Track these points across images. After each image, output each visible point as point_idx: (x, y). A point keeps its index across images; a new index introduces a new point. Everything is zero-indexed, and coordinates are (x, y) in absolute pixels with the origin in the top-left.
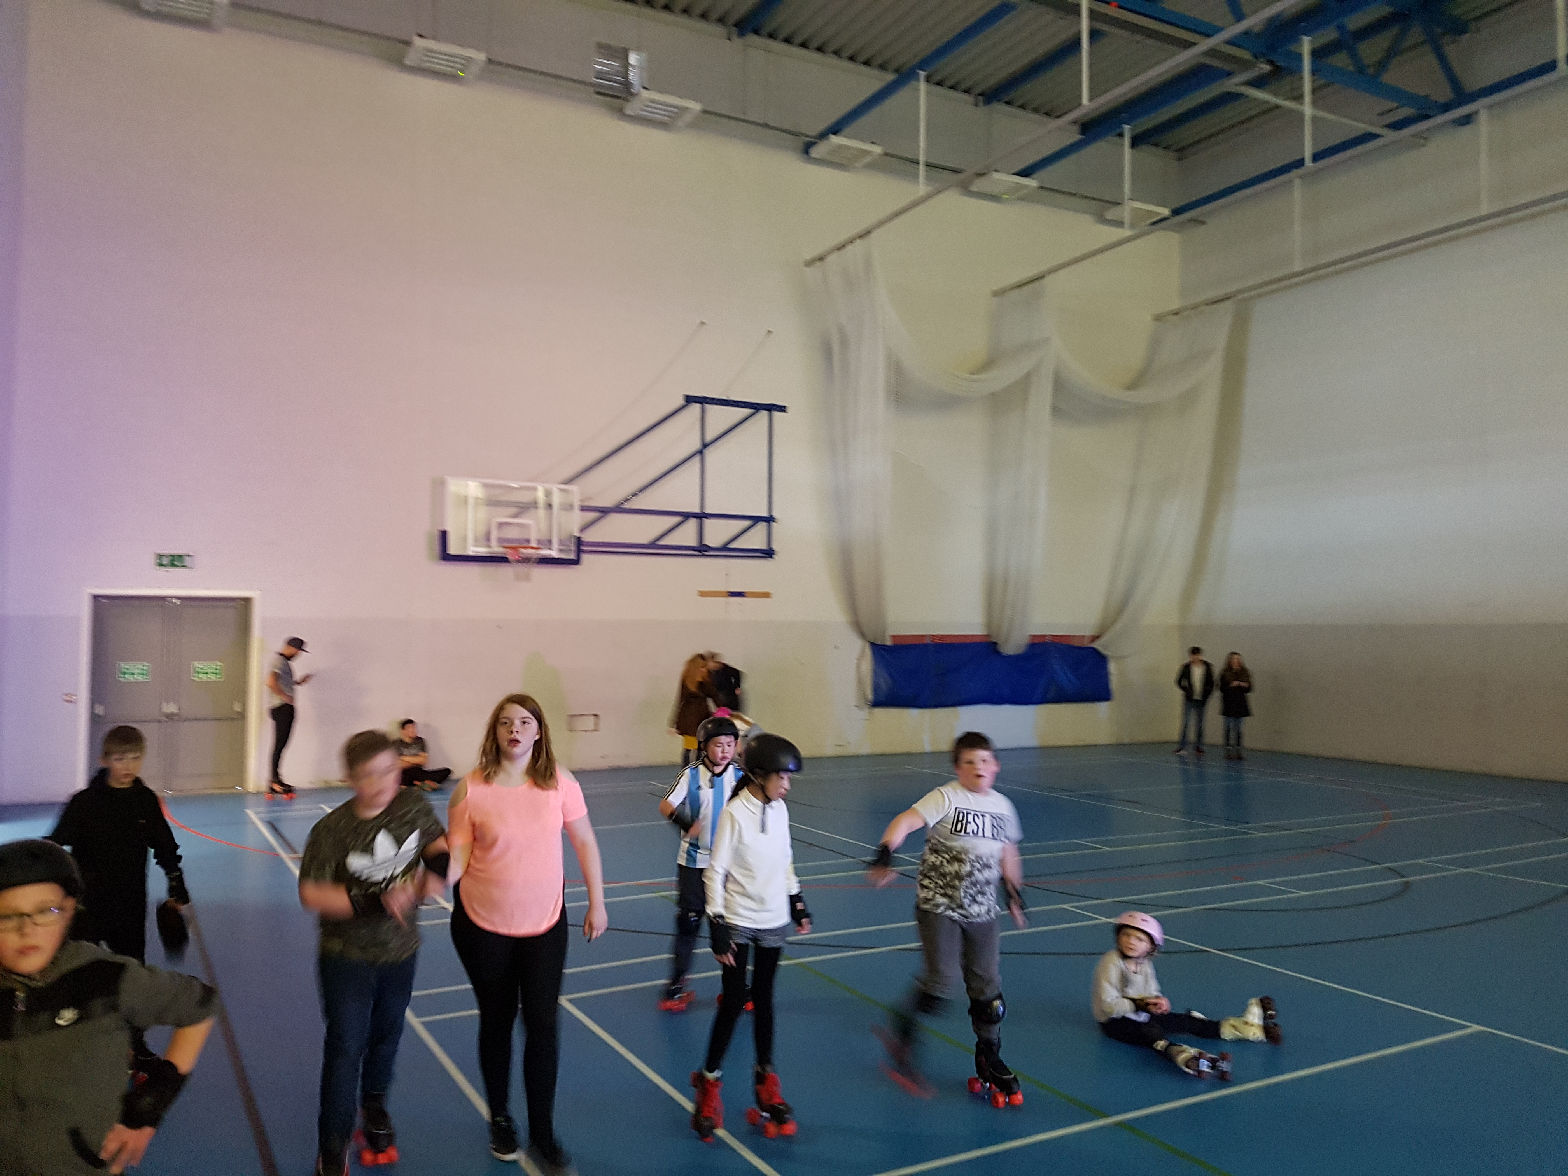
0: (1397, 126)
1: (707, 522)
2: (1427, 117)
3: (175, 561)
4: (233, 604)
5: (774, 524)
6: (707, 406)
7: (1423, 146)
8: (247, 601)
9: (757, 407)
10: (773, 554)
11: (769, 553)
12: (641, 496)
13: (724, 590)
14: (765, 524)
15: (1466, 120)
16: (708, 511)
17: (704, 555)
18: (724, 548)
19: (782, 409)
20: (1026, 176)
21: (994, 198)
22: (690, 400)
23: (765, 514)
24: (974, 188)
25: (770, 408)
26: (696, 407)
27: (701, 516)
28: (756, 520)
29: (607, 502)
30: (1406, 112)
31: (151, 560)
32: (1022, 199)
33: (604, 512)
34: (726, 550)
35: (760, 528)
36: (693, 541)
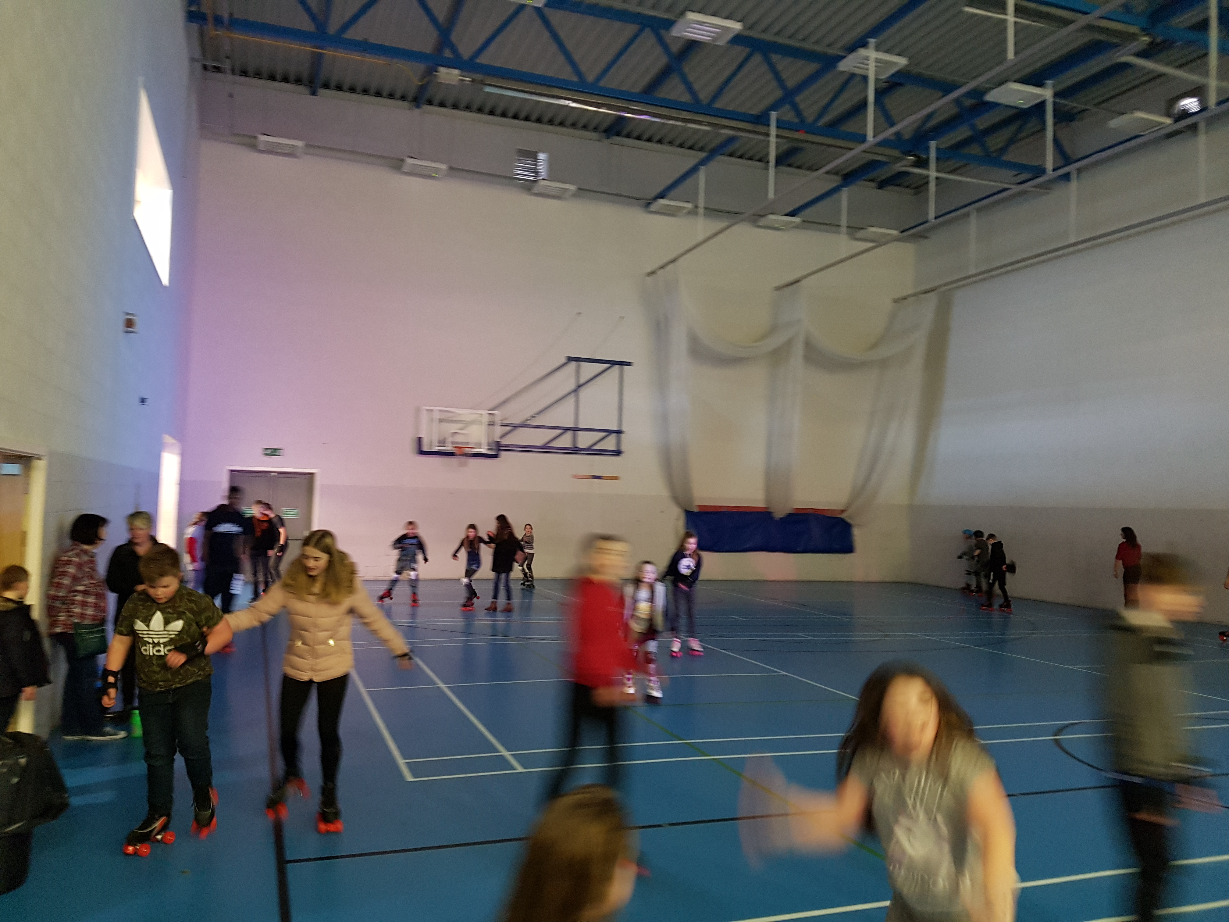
1: (579, 433)
3: (273, 452)
4: (304, 476)
5: (623, 435)
6: (580, 363)
8: (312, 474)
9: (613, 363)
10: (621, 453)
11: (617, 453)
12: (538, 417)
13: (588, 474)
14: (616, 435)
16: (581, 426)
17: (576, 453)
18: (589, 449)
19: (628, 364)
20: (792, 216)
22: (570, 359)
23: (616, 429)
24: (759, 223)
25: (621, 363)
26: (573, 364)
27: (575, 430)
28: (610, 432)
29: (516, 421)
31: (260, 451)
33: (515, 427)
34: (590, 451)
35: (613, 437)
36: (568, 445)
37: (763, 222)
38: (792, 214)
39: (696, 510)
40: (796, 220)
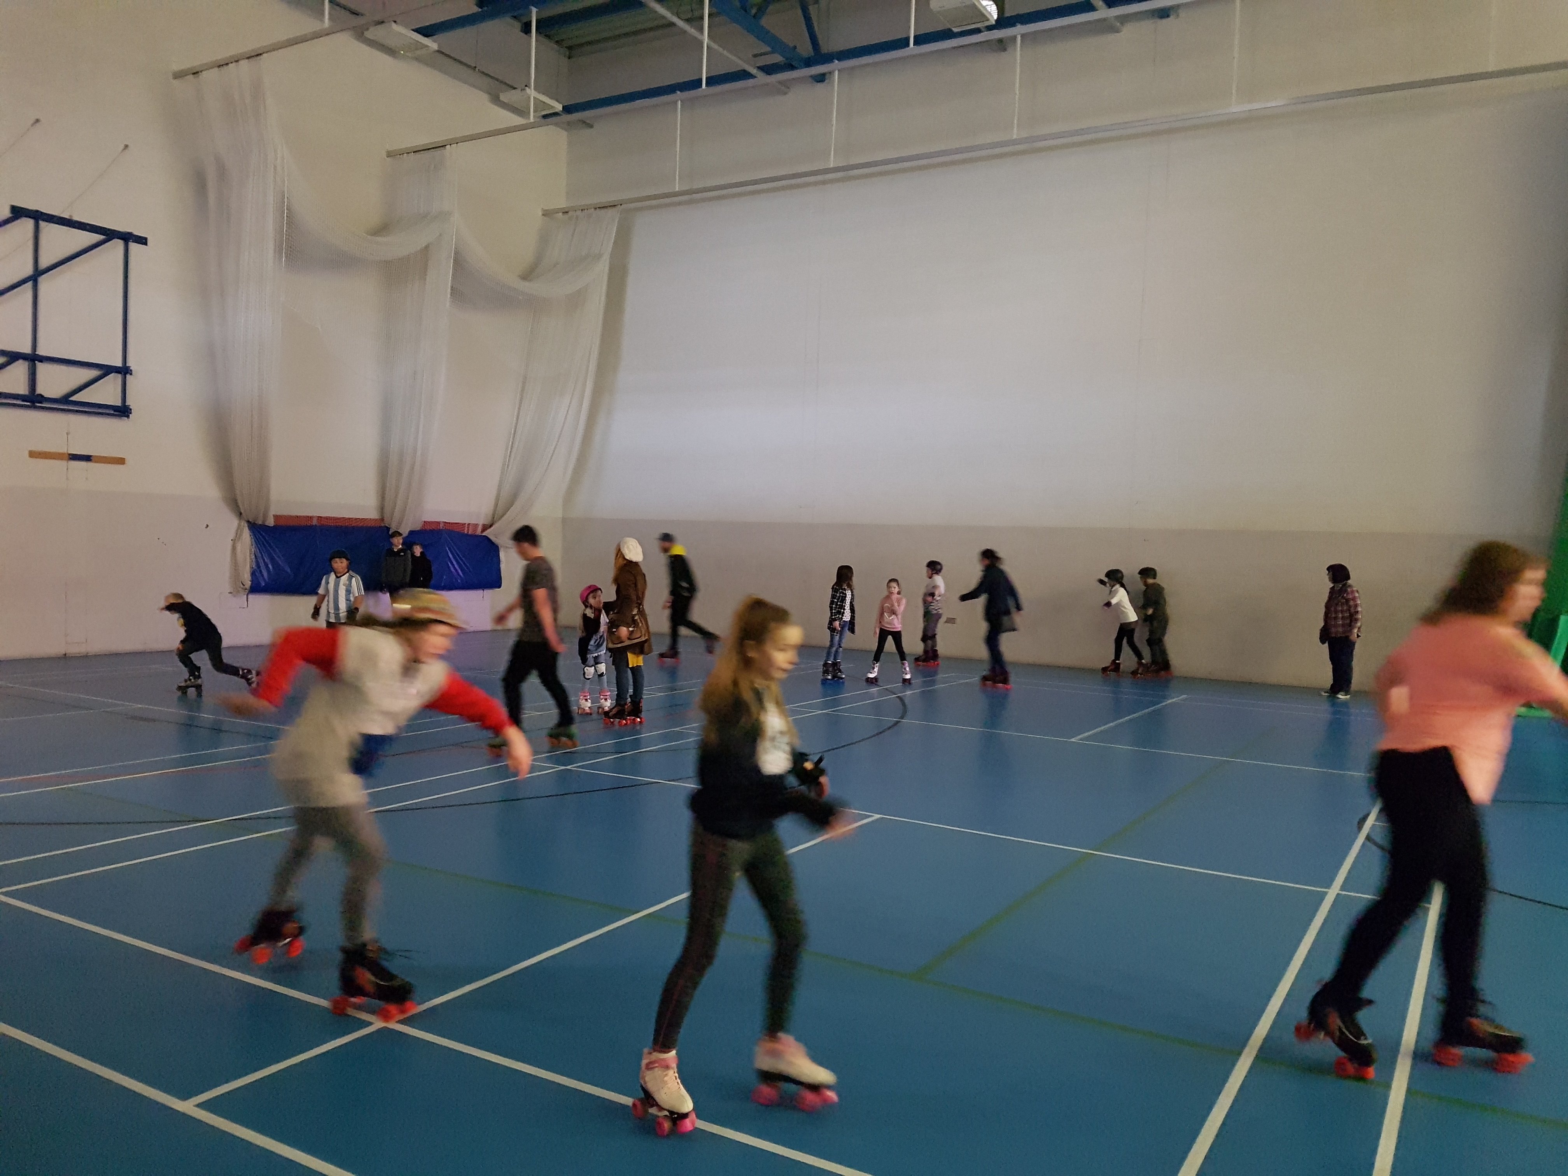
0: (768, 70)
1: (41, 367)
2: (791, 67)
5: (130, 378)
6: (42, 224)
7: (785, 94)
9: (110, 235)
10: (131, 413)
11: (123, 411)
14: (119, 377)
15: (821, 78)
16: (41, 351)
17: (36, 408)
18: (65, 400)
19: (143, 241)
20: (426, 35)
21: (391, 51)
22: (18, 213)
23: (119, 363)
24: (369, 34)
25: (127, 238)
26: (27, 224)
27: (33, 359)
28: (107, 370)
30: (777, 58)
32: (418, 59)
34: (67, 403)
35: (114, 380)
36: (22, 389)
37: (373, 33)
38: (427, 32)
39: (271, 522)
40: (431, 44)
